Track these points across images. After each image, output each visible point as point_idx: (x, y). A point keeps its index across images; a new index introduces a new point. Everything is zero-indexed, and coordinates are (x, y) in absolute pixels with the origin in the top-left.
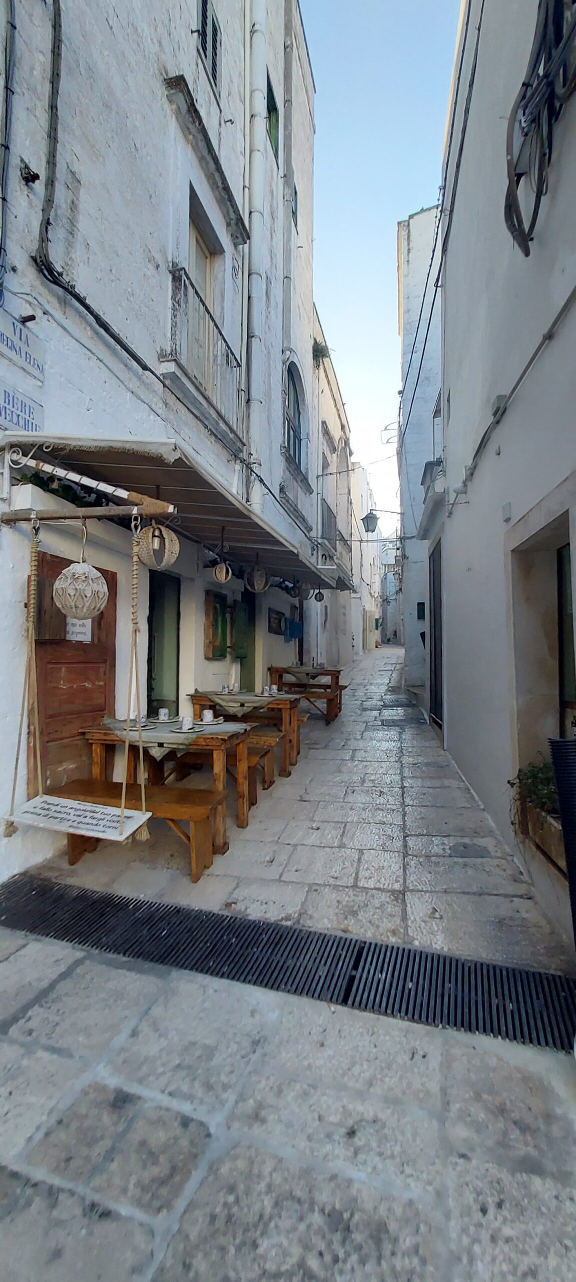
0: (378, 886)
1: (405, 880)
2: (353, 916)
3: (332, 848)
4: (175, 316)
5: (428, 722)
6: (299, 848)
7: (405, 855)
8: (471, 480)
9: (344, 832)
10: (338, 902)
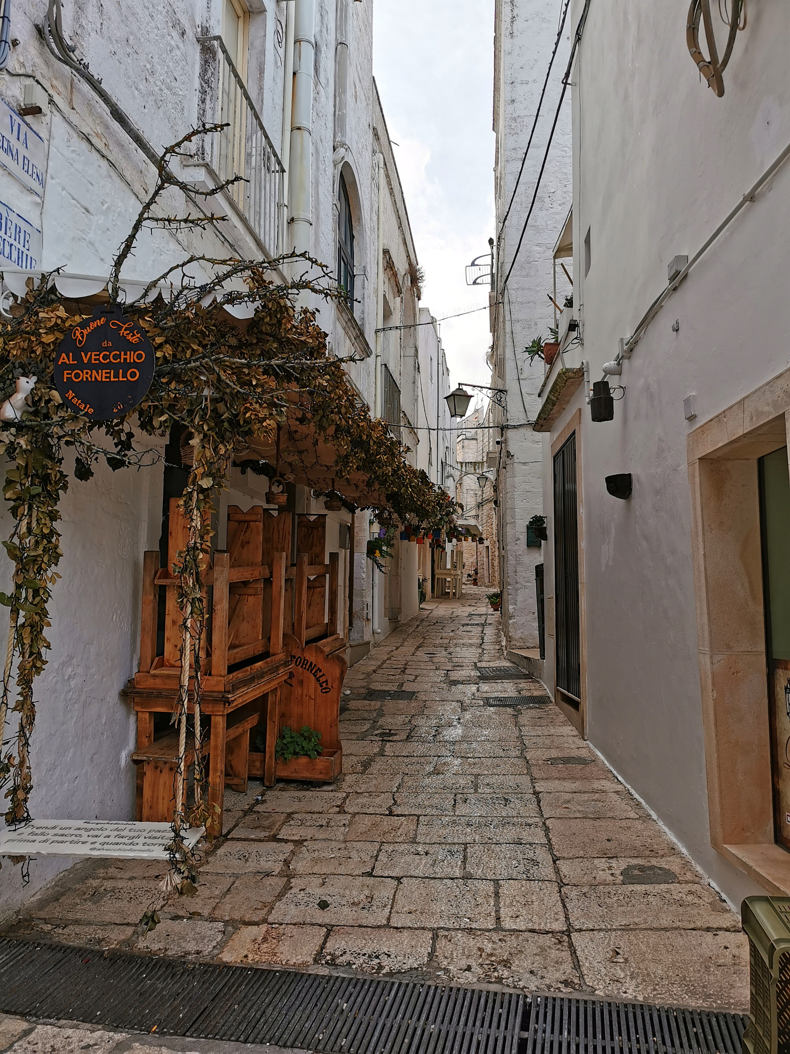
0: (530, 926)
1: (567, 918)
2: (505, 966)
3: (452, 879)
4: (203, 101)
5: (553, 700)
6: (404, 880)
7: (561, 885)
8: (629, 358)
9: (465, 857)
10: (480, 949)
